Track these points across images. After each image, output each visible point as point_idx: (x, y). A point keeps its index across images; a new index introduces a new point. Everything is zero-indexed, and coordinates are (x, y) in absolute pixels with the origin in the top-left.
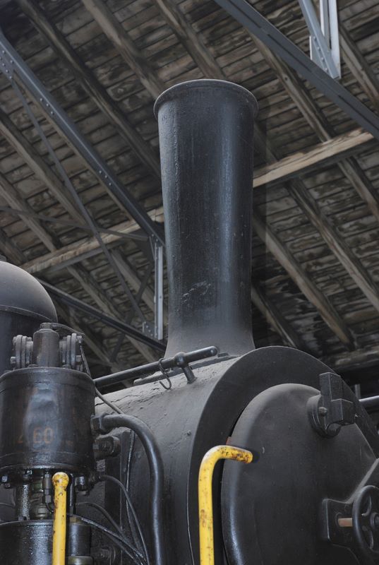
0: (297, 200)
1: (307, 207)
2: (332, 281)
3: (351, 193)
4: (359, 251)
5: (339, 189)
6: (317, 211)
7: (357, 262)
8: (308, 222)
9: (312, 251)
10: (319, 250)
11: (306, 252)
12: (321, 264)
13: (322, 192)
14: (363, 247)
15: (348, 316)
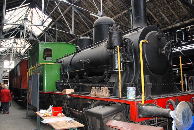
0: (153, 4)
1: (155, 5)
2: (160, 17)
3: (163, 1)
4: (164, 11)
5: (160, 1)
6: (157, 5)
7: (164, 13)
8: (156, 7)
9: (156, 12)
10: (157, 12)
11: (155, 12)
12: (158, 14)
13: (158, 2)
14: (165, 11)
15: (162, 22)
